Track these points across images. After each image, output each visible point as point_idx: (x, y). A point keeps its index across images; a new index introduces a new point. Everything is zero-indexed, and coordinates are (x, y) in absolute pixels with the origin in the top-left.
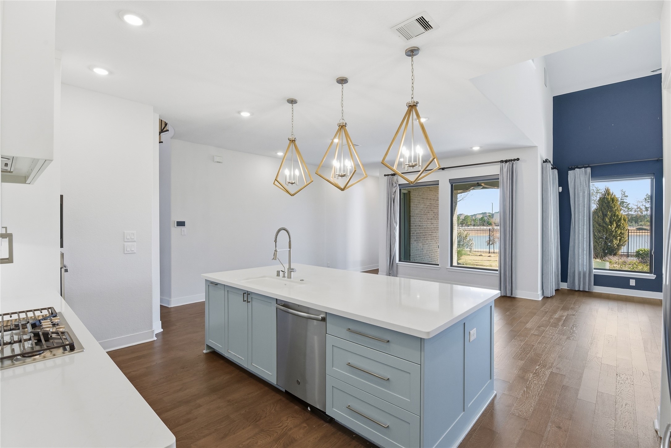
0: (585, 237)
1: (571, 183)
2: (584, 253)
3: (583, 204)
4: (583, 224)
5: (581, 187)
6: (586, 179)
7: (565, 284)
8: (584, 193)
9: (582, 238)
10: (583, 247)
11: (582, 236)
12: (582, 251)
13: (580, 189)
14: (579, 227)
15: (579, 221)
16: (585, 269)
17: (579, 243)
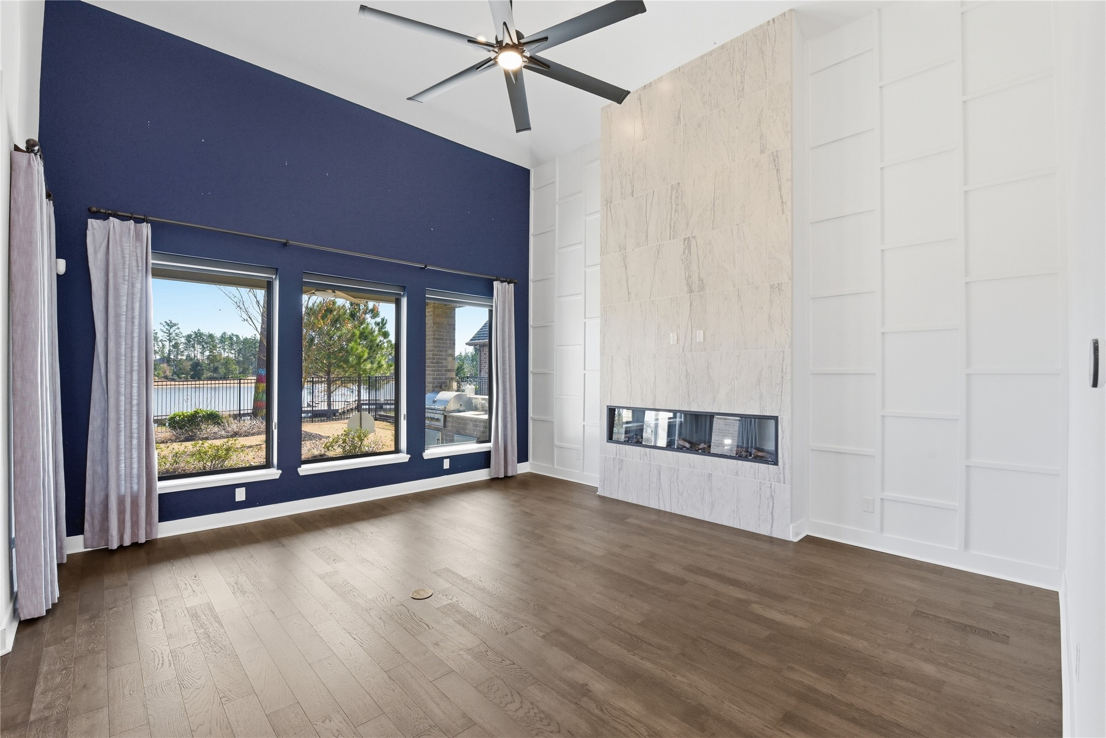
0: (135, 402)
1: (96, 252)
2: (131, 444)
3: (129, 316)
4: (129, 368)
5: (124, 268)
6: (139, 251)
7: (79, 539)
8: (133, 286)
9: (128, 406)
10: (131, 429)
11: (128, 401)
12: (128, 440)
13: (120, 274)
14: (118, 377)
15: (118, 359)
16: (135, 487)
17: (118, 419)
